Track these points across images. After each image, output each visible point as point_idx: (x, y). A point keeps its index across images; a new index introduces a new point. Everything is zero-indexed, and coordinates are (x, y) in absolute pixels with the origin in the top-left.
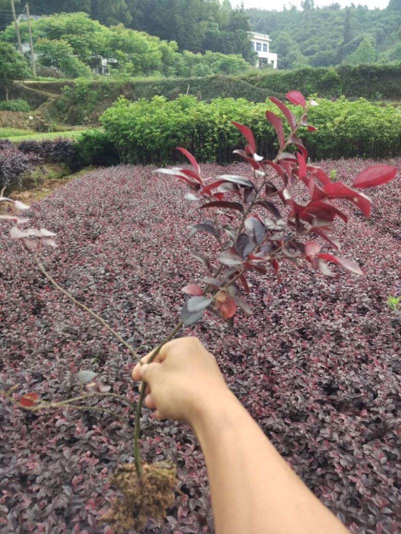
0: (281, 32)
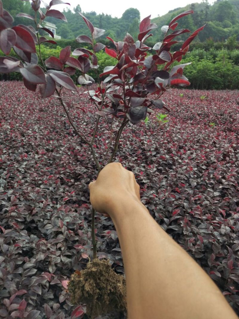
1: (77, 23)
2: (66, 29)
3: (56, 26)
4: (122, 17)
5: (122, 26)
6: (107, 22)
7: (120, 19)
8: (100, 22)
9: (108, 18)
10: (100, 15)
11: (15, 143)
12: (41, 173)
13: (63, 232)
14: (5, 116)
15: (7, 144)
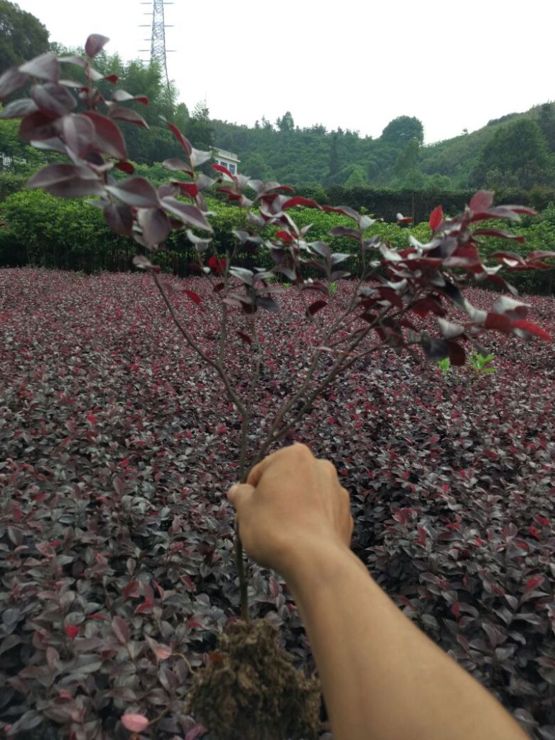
0: (253, 153)
1: (283, 152)
2: (258, 164)
3: (238, 159)
4: (382, 137)
5: (380, 155)
6: (348, 147)
7: (377, 141)
8: (334, 148)
9: (351, 138)
10: (333, 132)
11: (163, 406)
12: (218, 475)
13: (278, 605)
14: (139, 348)
15: (149, 409)
